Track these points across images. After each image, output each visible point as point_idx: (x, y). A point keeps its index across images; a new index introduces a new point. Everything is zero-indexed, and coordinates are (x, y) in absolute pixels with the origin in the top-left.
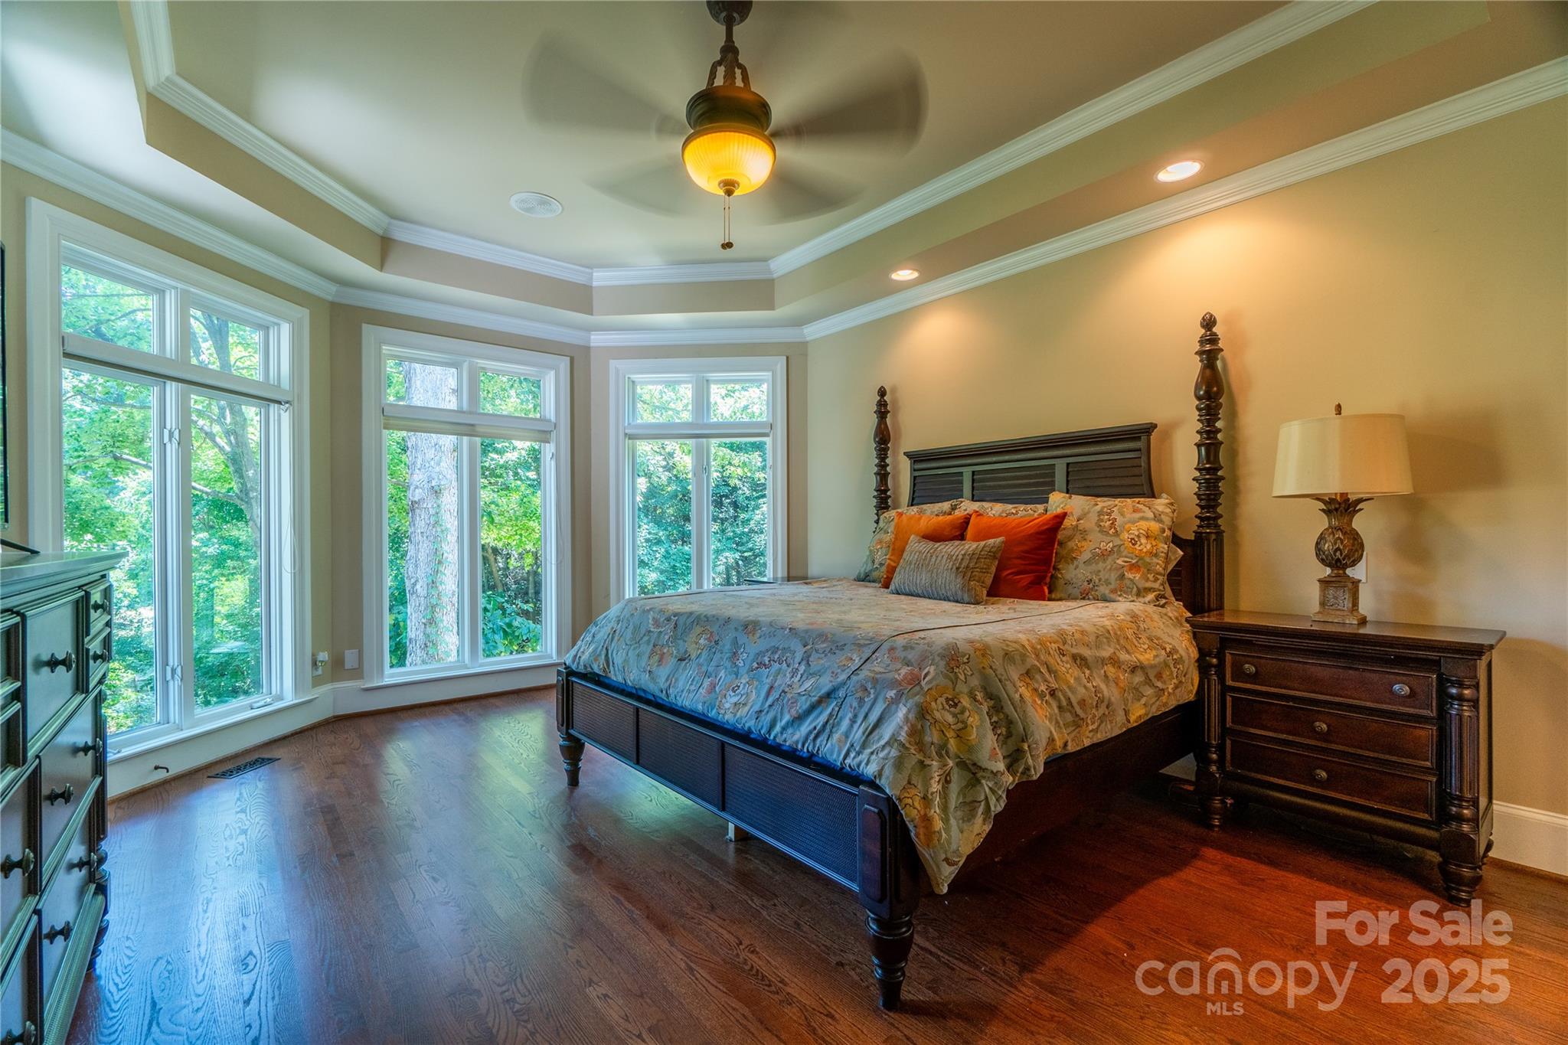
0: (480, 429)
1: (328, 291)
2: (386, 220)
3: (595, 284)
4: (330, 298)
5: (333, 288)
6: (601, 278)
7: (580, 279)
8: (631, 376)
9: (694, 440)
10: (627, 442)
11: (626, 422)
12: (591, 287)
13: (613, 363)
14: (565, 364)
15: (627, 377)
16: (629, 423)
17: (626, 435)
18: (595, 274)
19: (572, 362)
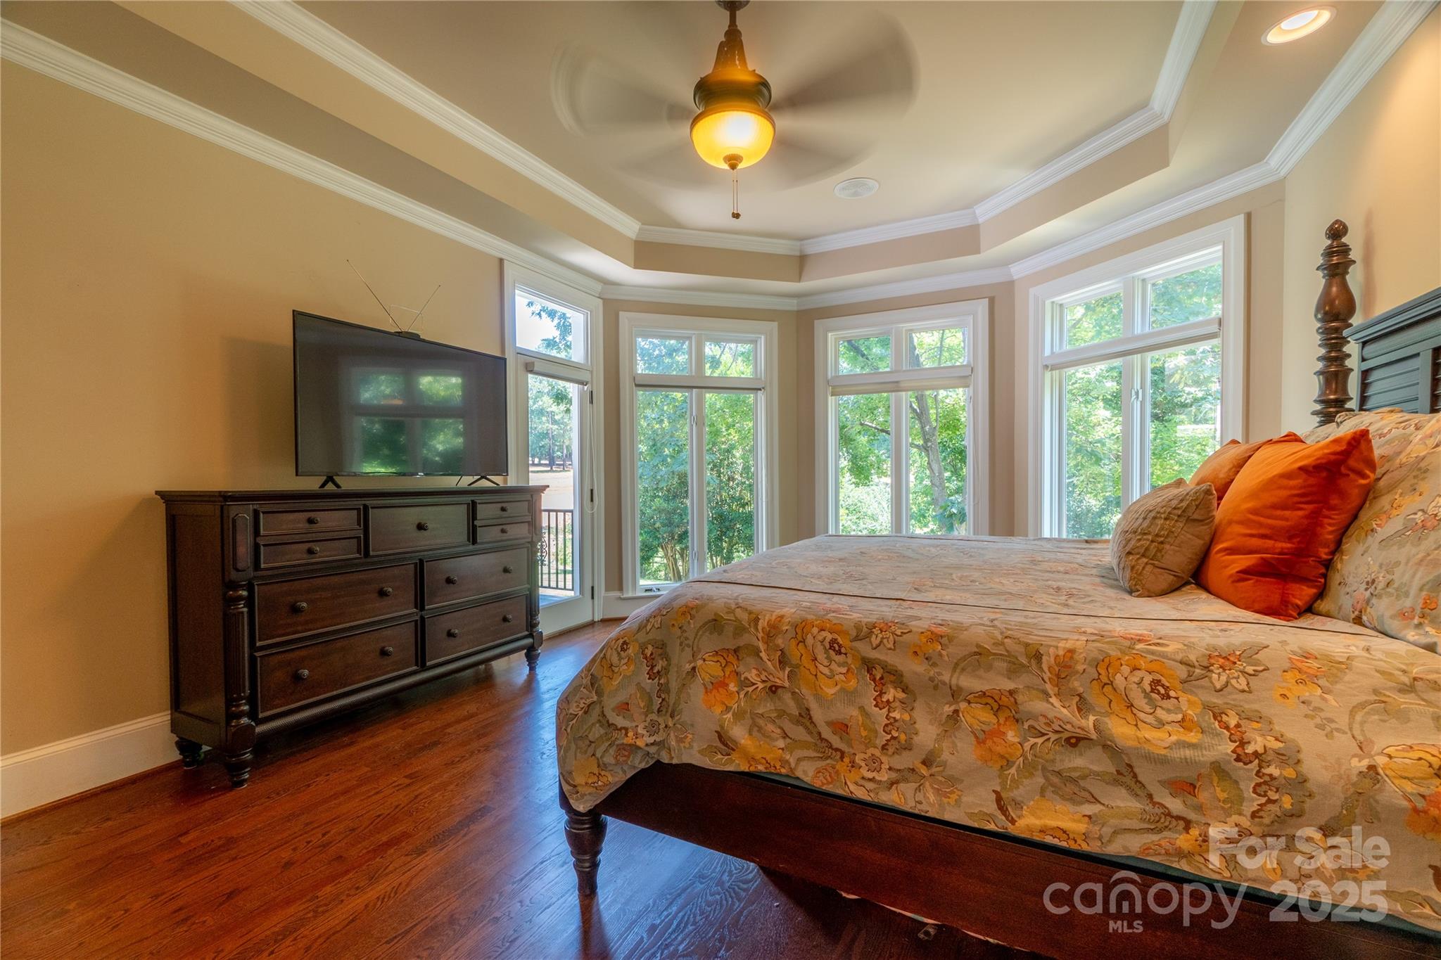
1: (792, 305)
2: (798, 243)
3: (981, 221)
4: (795, 309)
5: (795, 301)
6: (983, 213)
7: (965, 222)
8: (1055, 299)
9: (1121, 359)
10: (1048, 374)
11: (1047, 352)
12: (978, 225)
13: (1032, 291)
14: (982, 307)
15: (1048, 303)
16: (1052, 352)
17: (1046, 367)
18: (977, 211)
19: (992, 302)
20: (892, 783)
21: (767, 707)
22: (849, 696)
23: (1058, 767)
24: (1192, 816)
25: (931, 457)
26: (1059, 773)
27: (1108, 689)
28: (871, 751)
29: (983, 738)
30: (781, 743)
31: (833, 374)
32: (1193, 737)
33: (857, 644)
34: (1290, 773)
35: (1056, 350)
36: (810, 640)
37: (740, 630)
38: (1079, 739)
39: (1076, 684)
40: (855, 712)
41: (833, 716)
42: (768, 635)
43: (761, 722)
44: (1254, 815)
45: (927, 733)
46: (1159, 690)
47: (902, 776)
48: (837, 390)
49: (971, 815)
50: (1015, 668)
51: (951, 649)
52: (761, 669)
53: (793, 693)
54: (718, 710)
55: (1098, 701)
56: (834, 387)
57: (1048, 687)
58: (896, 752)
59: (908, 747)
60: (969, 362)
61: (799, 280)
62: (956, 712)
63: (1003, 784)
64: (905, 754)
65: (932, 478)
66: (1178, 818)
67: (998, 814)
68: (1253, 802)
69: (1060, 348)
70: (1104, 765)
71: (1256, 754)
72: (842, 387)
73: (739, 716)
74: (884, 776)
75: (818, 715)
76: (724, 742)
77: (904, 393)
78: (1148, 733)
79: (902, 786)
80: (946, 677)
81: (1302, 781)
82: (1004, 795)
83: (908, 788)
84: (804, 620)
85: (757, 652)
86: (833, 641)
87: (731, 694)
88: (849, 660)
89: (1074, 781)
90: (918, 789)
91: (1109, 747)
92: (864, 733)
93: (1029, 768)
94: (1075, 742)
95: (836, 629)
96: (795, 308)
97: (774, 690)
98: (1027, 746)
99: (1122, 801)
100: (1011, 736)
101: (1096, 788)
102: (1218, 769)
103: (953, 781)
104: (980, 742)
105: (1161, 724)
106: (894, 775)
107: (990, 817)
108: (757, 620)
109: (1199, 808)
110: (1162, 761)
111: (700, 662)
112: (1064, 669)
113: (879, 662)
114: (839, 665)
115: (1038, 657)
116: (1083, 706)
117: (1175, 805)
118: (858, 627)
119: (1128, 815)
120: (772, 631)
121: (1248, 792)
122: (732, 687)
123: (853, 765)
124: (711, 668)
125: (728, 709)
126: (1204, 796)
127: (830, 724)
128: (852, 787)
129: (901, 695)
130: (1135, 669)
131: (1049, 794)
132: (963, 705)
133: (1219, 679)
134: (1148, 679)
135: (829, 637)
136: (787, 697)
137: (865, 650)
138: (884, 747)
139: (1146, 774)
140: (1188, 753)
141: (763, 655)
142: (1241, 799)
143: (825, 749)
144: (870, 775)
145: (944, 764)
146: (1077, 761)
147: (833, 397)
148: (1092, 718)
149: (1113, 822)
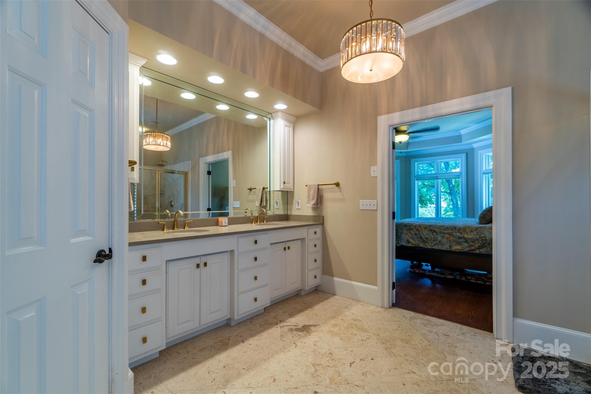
0: (439, 177)
1: (404, 155)
6: (463, 132)
7: (458, 134)
10: (484, 175)
11: (484, 169)
12: (461, 135)
13: (479, 152)
14: (464, 156)
15: (484, 155)
16: (486, 169)
17: (484, 173)
18: (461, 132)
19: (467, 154)
20: (434, 245)
21: (415, 236)
22: (428, 234)
23: (458, 241)
24: (474, 245)
25: (453, 196)
26: (458, 242)
27: (465, 232)
28: (431, 241)
29: (447, 238)
30: (417, 241)
31: (417, 174)
32: (475, 236)
33: (429, 228)
34: (485, 238)
35: (487, 168)
36: (421, 227)
37: (410, 226)
38: (461, 238)
39: (461, 231)
40: (429, 236)
41: (425, 237)
42: (415, 227)
43: (414, 238)
44: (481, 244)
45: (439, 238)
46: (472, 231)
47: (436, 244)
48: (418, 179)
49: (446, 248)
50: (452, 230)
51: (443, 228)
52: (414, 231)
53: (419, 234)
54: (407, 237)
55: (463, 233)
56: (417, 178)
57: (457, 232)
58: (435, 241)
59: (437, 240)
60: (460, 171)
61: (407, 149)
62: (444, 235)
63: (450, 244)
64: (436, 241)
65: (453, 205)
66: (472, 245)
67: (450, 248)
68: (481, 242)
69: (488, 168)
70: (464, 240)
71: (481, 237)
72: (420, 178)
73: (410, 238)
74: (433, 245)
75: (423, 236)
76: (408, 242)
77: (439, 180)
78: (469, 236)
79: (436, 246)
80: (442, 231)
81: (486, 239)
82: (450, 245)
83: (437, 246)
84: (420, 225)
85: (413, 229)
86: (425, 227)
87: (409, 235)
88: (428, 230)
89: (460, 243)
90: (438, 246)
91: (464, 238)
92: (430, 239)
93: (454, 242)
94: (460, 238)
95: (426, 225)
96: (405, 156)
97: (416, 234)
98: (454, 239)
99: (466, 244)
100: (451, 238)
101: (462, 243)
102: (477, 239)
103: (443, 244)
104: (447, 239)
105: (471, 235)
106: (435, 244)
107: (449, 248)
108: (412, 225)
109: (475, 244)
110: (471, 239)
111: (403, 231)
112: (459, 229)
113: (432, 230)
114: (426, 230)
115: (456, 228)
116: (461, 234)
117: (472, 244)
118: (429, 225)
119: (466, 246)
120: (415, 226)
121: (480, 241)
122: (409, 234)
123: (429, 243)
124: (405, 232)
125: (409, 237)
126: (475, 242)
127: (425, 238)
128: (428, 247)
129: (436, 234)
130: (469, 229)
131: (456, 245)
132: (445, 235)
133: (479, 230)
134: (470, 230)
135: (424, 227)
136: (418, 235)
137: (430, 228)
138: (433, 241)
139: (469, 241)
140: (474, 238)
141: (414, 229)
142: (479, 242)
143: (424, 242)
144: (431, 245)
145: (442, 242)
146: (460, 240)
147: (417, 181)
148: (462, 235)
149: (465, 247)
